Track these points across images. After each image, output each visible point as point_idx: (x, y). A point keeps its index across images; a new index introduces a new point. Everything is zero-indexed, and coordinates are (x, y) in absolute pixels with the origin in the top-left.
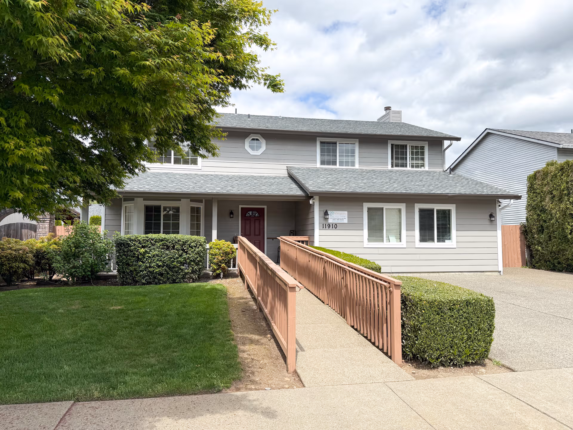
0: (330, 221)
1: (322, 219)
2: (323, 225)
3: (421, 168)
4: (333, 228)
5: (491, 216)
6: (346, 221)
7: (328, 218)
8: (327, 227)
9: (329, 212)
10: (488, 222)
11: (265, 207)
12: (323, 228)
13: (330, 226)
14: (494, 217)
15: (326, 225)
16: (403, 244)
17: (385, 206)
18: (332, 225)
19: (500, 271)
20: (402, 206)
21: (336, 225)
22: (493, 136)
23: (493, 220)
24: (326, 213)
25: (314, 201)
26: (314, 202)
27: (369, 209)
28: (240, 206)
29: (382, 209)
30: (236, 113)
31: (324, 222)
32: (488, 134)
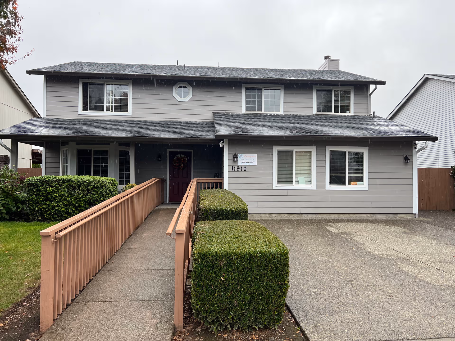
0: (240, 163)
1: (231, 161)
2: (232, 167)
3: (346, 112)
4: (242, 170)
5: (406, 158)
6: (255, 164)
7: (237, 161)
8: (236, 169)
9: (239, 155)
10: (402, 164)
11: (192, 151)
12: (232, 170)
13: (239, 168)
14: (409, 160)
15: (235, 167)
16: (313, 186)
17: (295, 149)
18: (242, 167)
19: (415, 214)
20: (313, 150)
21: (245, 168)
22: (432, 82)
23: (407, 163)
24: (235, 156)
25: (223, 144)
26: (223, 146)
27: (279, 152)
28: (168, 150)
29: (293, 151)
30: (178, 65)
31: (234, 165)
32: (427, 80)
